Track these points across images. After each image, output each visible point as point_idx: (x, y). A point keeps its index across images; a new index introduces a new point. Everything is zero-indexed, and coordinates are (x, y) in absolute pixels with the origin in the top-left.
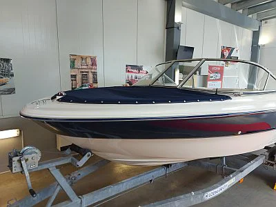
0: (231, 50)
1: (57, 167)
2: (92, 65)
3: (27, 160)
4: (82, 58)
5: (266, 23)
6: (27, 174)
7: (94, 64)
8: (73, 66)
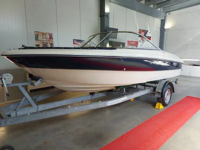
0: (146, 32)
1: (23, 86)
2: (50, 38)
3: (5, 79)
4: (43, 34)
5: (169, 14)
6: (5, 85)
7: (51, 38)
8: (37, 39)
